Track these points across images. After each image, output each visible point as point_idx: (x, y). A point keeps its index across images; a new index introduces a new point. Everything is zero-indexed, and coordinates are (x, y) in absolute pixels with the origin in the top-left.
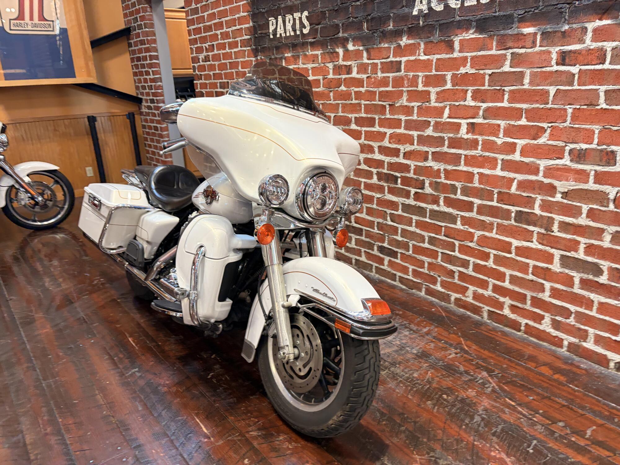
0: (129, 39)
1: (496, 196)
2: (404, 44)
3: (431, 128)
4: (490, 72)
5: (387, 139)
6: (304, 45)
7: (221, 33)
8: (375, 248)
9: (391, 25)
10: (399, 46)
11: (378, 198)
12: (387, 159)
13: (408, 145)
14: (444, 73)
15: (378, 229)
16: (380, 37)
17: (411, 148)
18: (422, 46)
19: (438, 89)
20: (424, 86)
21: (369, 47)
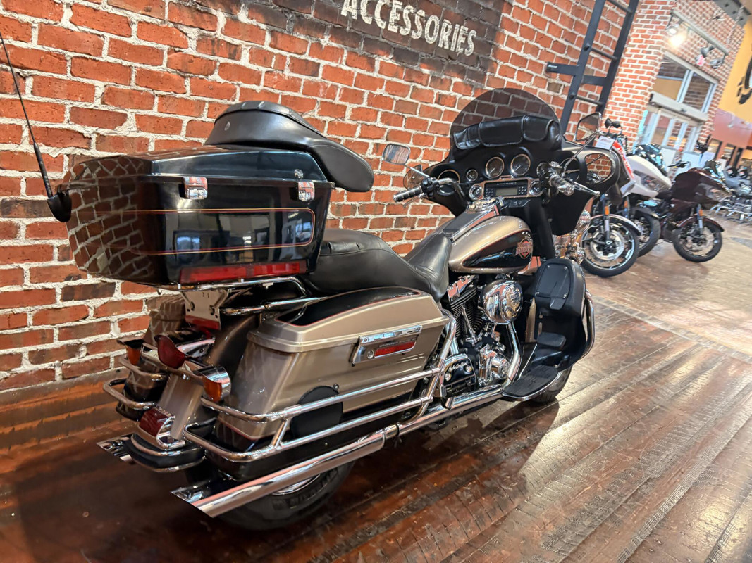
1: (385, 209)
2: (326, 44)
4: (398, 98)
10: (319, 44)
14: (363, 90)
16: (294, 21)
18: (346, 52)
19: (355, 106)
20: (341, 100)
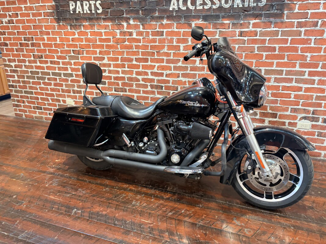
2: (165, 23)
3: (181, 62)
4: (210, 38)
5: (156, 69)
6: (98, 19)
7: (25, 7)
9: (157, 13)
10: (162, 24)
11: (151, 97)
12: (156, 78)
13: (168, 71)
14: (187, 38)
16: (150, 19)
17: (171, 72)
18: (175, 24)
19: (184, 45)
20: (177, 43)
21: (144, 23)
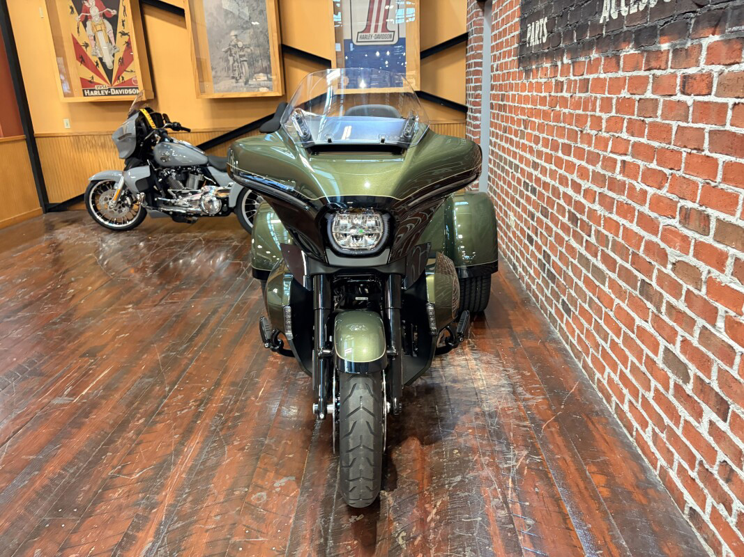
0: (467, 45)
1: (630, 257)
2: (593, 58)
3: (600, 163)
4: (637, 97)
5: (576, 172)
6: (542, 56)
7: (505, 40)
8: (561, 301)
9: (588, 35)
10: (590, 60)
11: (567, 241)
12: (574, 196)
13: (586, 181)
14: (612, 96)
15: (565, 280)
16: (581, 48)
17: (588, 185)
18: (603, 61)
19: (607, 116)
20: (600, 111)
21: (574, 60)
